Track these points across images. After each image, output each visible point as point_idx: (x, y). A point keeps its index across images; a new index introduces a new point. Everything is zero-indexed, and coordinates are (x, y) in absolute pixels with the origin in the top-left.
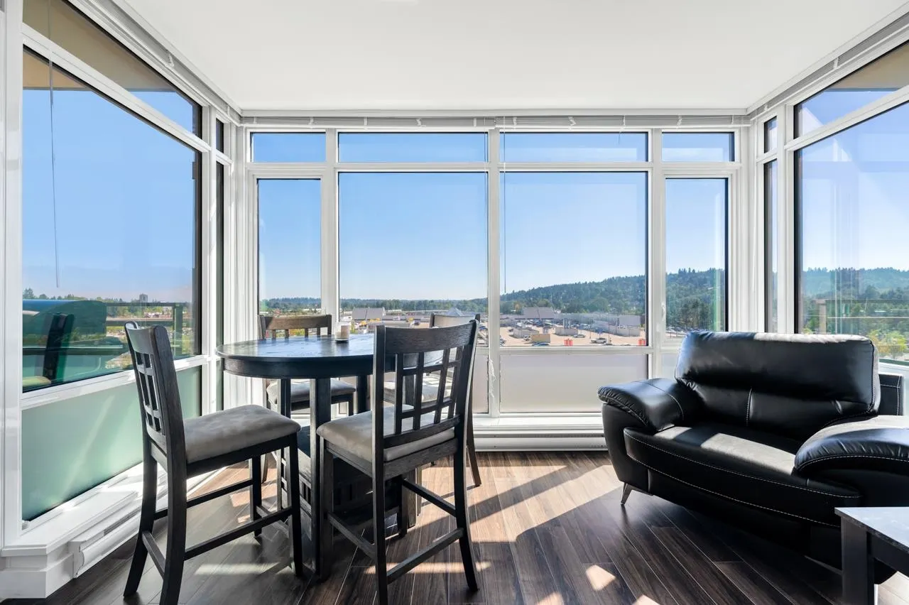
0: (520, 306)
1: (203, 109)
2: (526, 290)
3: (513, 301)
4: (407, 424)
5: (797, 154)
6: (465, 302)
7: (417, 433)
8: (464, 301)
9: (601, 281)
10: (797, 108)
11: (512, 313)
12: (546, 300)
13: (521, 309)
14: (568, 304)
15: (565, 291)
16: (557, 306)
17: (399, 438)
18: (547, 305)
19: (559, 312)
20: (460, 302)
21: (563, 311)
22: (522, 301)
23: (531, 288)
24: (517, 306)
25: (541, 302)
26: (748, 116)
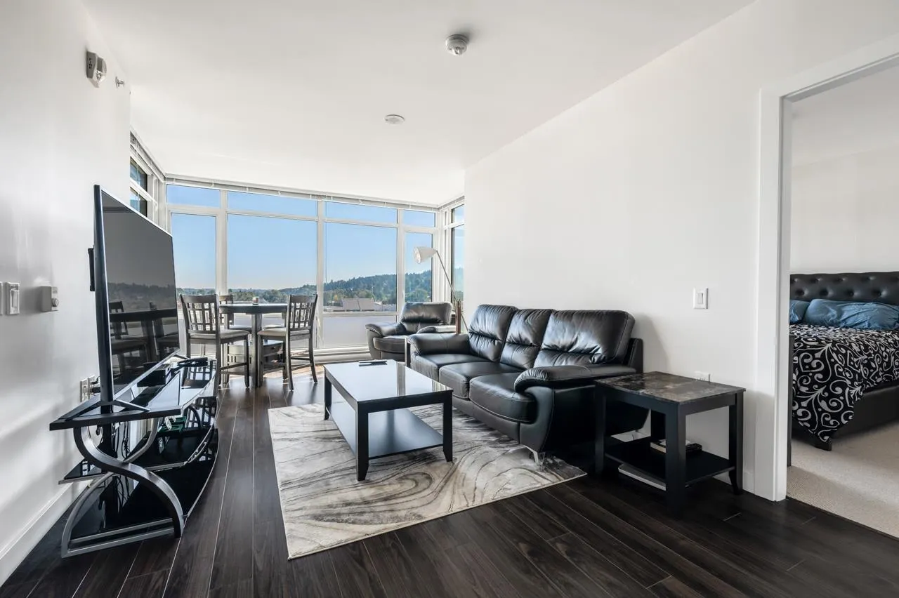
0: (340, 297)
1: (148, 177)
2: (346, 280)
3: (332, 292)
5: (453, 229)
6: (275, 292)
8: (273, 290)
9: (421, 272)
10: (453, 210)
11: (331, 304)
12: (367, 291)
13: (340, 301)
14: (389, 295)
15: (387, 281)
16: (379, 297)
18: (368, 296)
19: (380, 303)
20: (267, 292)
21: (384, 303)
22: (341, 292)
23: (351, 278)
24: (336, 296)
25: (363, 293)
26: (439, 209)
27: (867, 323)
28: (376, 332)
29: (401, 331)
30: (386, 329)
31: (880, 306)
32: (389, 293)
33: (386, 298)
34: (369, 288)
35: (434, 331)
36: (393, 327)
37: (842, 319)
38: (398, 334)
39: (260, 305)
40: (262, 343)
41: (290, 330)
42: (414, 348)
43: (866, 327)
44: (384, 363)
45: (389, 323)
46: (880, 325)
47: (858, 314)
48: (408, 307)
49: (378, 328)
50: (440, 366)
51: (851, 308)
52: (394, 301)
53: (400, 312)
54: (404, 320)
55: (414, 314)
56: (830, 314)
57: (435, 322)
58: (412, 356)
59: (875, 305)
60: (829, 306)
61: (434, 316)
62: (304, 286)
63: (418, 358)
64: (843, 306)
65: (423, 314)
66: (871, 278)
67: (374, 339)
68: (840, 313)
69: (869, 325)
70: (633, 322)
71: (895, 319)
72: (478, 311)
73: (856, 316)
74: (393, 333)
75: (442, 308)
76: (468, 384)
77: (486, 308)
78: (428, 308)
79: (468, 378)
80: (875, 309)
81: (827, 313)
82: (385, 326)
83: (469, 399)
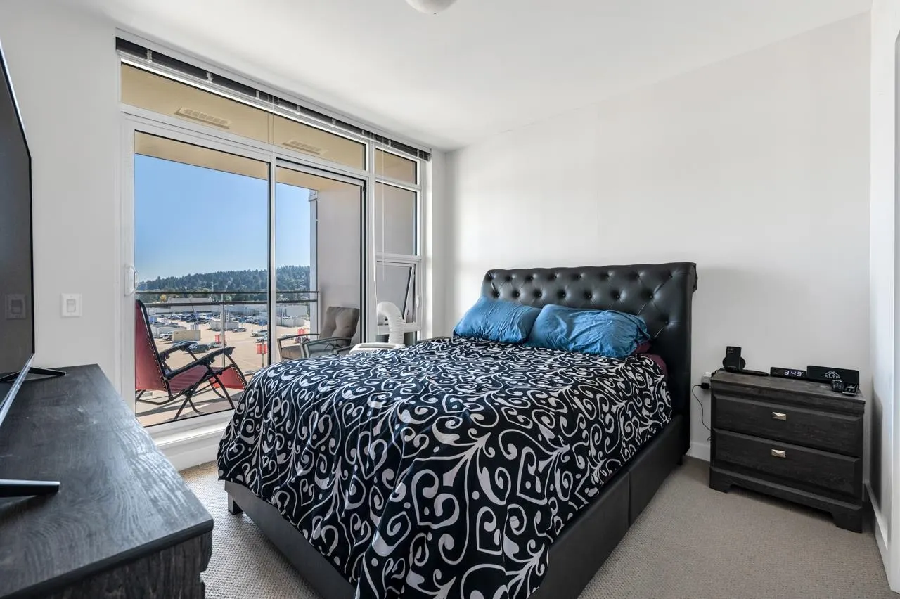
27: (598, 344)
31: (616, 317)
37: (573, 336)
43: (598, 350)
46: (613, 348)
47: (590, 328)
51: (584, 319)
56: (559, 329)
59: (610, 314)
60: (560, 315)
64: (574, 317)
66: (611, 274)
68: (571, 327)
69: (602, 348)
71: (632, 336)
73: (587, 333)
80: (609, 320)
81: (556, 328)
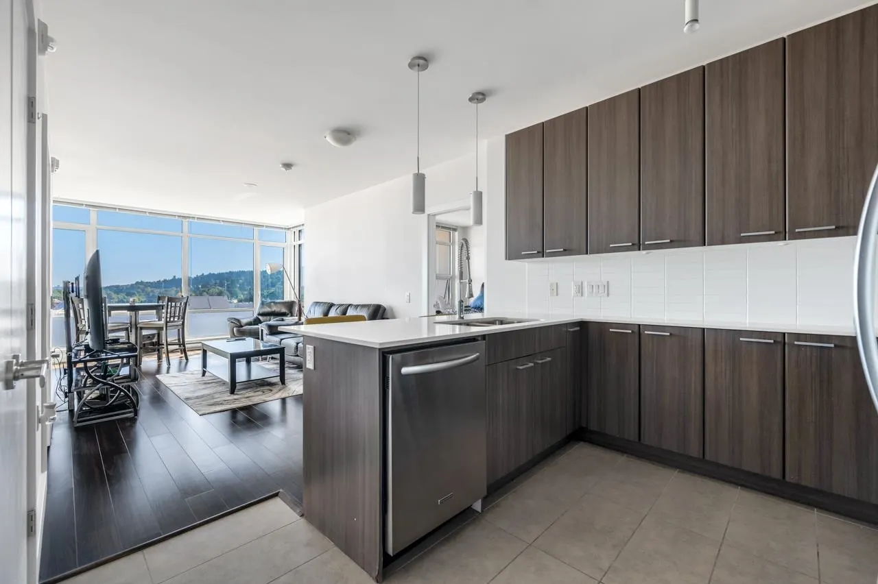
4: (172, 319)
5: (300, 245)
7: (174, 321)
10: (300, 231)
12: (220, 288)
14: (246, 293)
15: (243, 278)
16: (234, 295)
17: (170, 322)
18: (220, 294)
19: (235, 301)
21: (240, 301)
25: (214, 290)
26: (289, 229)
28: (238, 324)
29: (257, 321)
30: (244, 321)
32: (246, 291)
33: (242, 296)
34: (222, 285)
35: (283, 320)
36: (251, 319)
38: (254, 324)
39: (136, 304)
40: (141, 333)
41: (167, 322)
42: (265, 332)
44: (244, 339)
45: (246, 316)
48: (263, 303)
49: (238, 321)
50: (282, 339)
52: (251, 299)
53: (257, 307)
54: (259, 314)
55: (267, 310)
57: (284, 314)
58: (264, 335)
61: (284, 310)
62: (137, 283)
63: (269, 337)
65: (275, 309)
67: (235, 329)
70: (385, 309)
72: (311, 306)
74: (250, 324)
75: (290, 305)
76: (297, 346)
77: (317, 303)
78: (278, 305)
79: (298, 344)
82: (244, 319)
83: (298, 356)
